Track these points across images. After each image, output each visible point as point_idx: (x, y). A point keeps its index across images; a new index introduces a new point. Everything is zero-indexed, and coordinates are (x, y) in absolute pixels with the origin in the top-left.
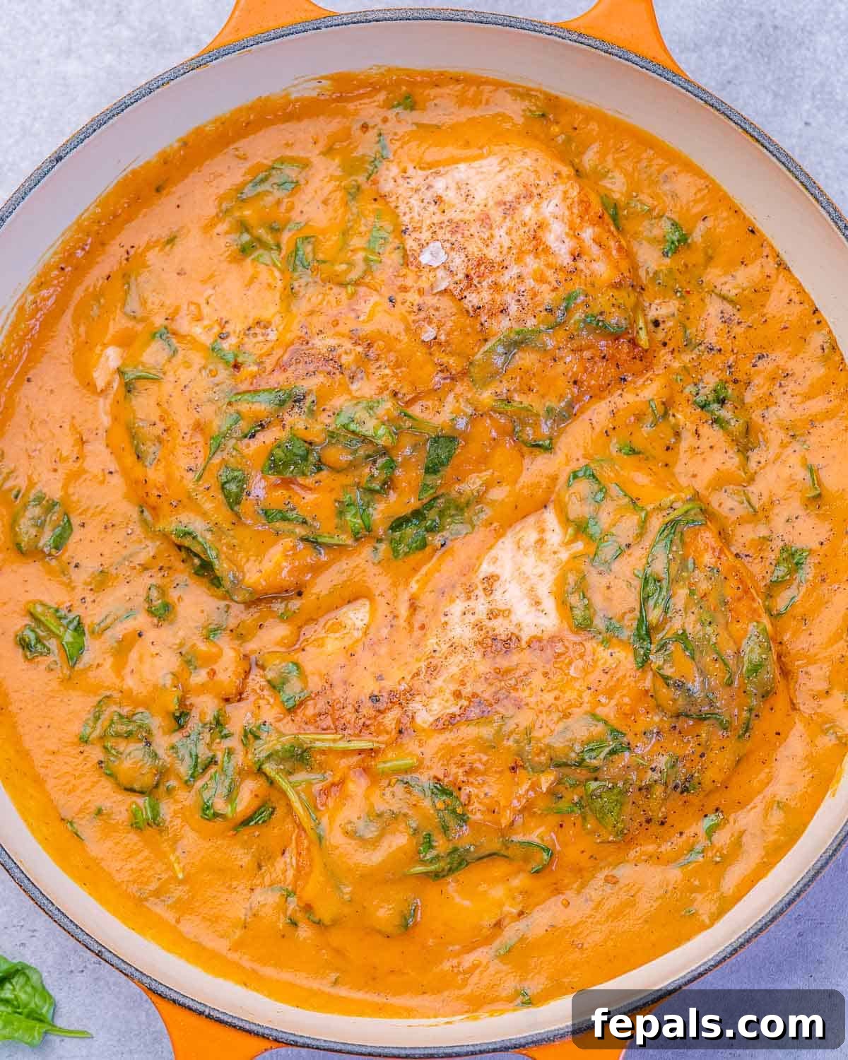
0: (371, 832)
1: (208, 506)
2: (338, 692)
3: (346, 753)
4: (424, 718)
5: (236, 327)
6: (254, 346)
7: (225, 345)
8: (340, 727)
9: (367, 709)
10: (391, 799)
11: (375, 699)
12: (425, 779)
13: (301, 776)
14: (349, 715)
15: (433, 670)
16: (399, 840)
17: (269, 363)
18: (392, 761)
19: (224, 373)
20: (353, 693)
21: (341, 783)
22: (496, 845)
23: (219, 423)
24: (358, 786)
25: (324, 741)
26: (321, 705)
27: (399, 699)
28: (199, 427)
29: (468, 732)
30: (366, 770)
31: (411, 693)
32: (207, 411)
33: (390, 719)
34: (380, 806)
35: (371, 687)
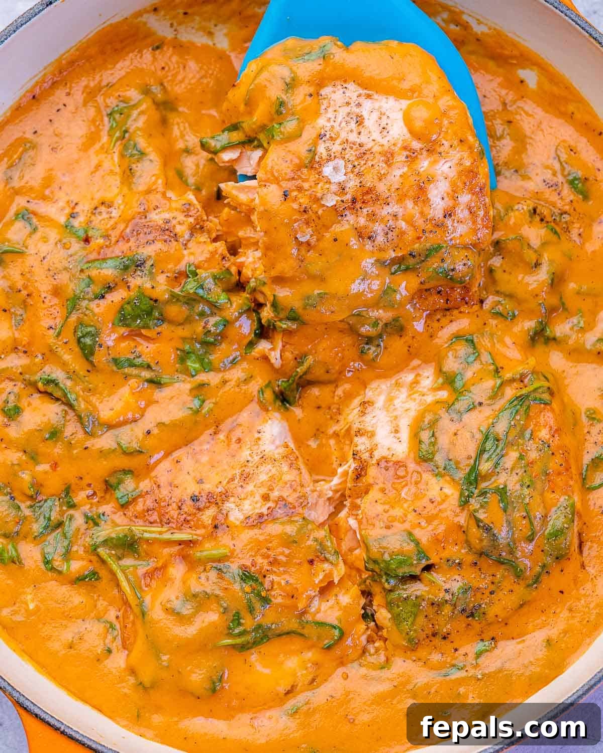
0: (187, 610)
1: (67, 357)
2: (164, 492)
3: (169, 543)
4: (236, 516)
5: (84, 208)
6: (101, 222)
7: (76, 223)
8: (164, 520)
9: (188, 507)
10: (206, 582)
11: (195, 499)
12: (234, 568)
13: (128, 562)
14: (173, 512)
15: (246, 477)
16: (212, 617)
17: (114, 235)
18: (209, 550)
19: (76, 246)
20: (177, 493)
21: (164, 567)
22: (294, 625)
23: (73, 287)
24: (177, 571)
25: (152, 532)
26: (149, 503)
27: (217, 500)
28: (56, 292)
29: (274, 529)
30: (185, 558)
31: (226, 496)
32: (64, 277)
33: (207, 516)
34: (196, 588)
35: (192, 488)
